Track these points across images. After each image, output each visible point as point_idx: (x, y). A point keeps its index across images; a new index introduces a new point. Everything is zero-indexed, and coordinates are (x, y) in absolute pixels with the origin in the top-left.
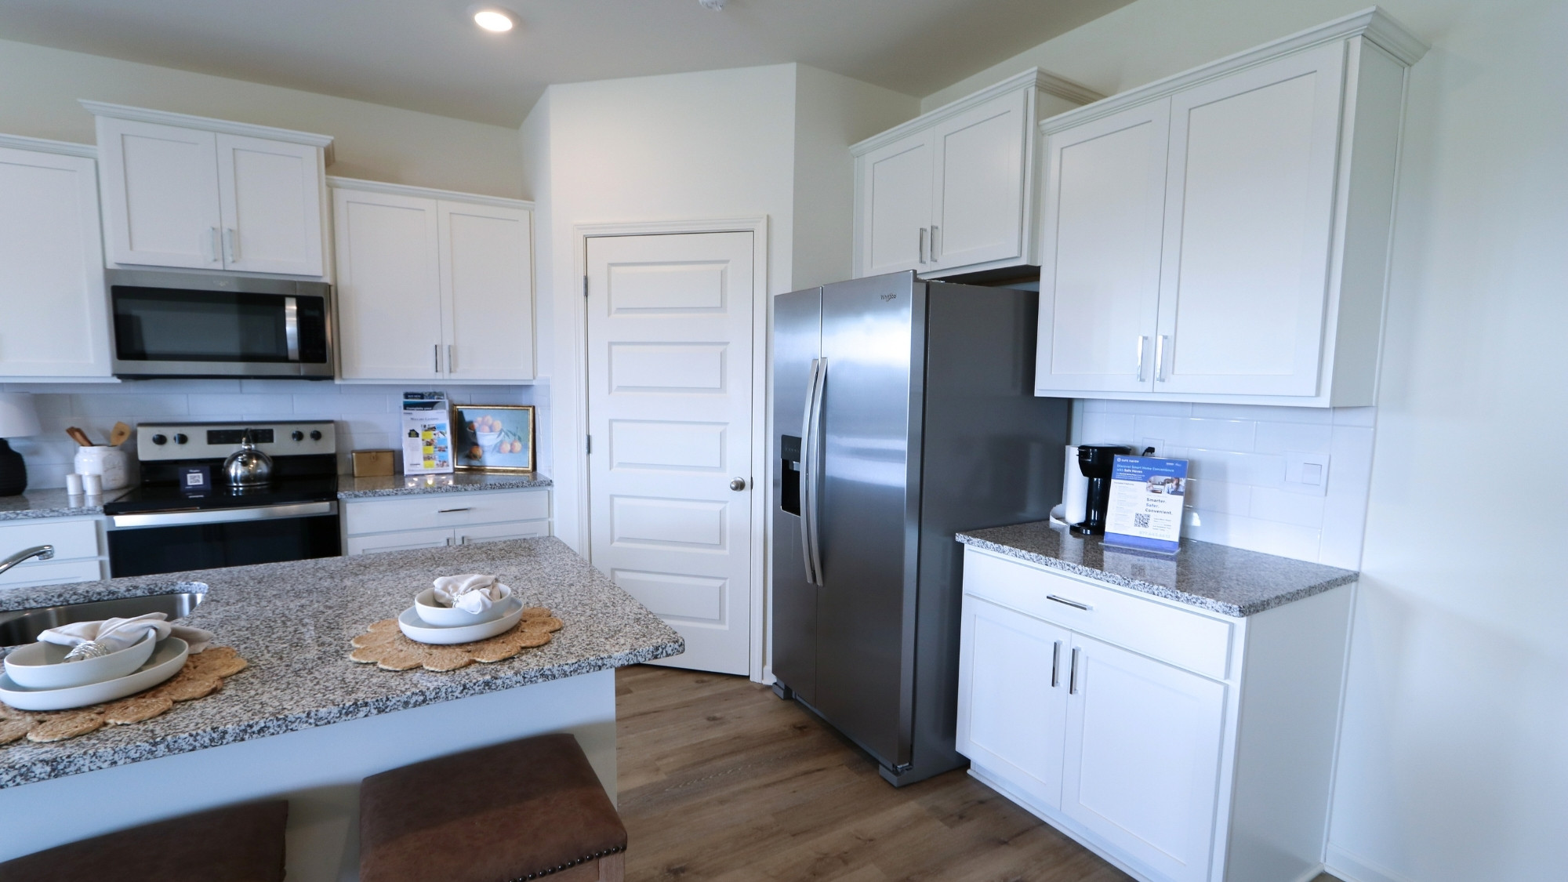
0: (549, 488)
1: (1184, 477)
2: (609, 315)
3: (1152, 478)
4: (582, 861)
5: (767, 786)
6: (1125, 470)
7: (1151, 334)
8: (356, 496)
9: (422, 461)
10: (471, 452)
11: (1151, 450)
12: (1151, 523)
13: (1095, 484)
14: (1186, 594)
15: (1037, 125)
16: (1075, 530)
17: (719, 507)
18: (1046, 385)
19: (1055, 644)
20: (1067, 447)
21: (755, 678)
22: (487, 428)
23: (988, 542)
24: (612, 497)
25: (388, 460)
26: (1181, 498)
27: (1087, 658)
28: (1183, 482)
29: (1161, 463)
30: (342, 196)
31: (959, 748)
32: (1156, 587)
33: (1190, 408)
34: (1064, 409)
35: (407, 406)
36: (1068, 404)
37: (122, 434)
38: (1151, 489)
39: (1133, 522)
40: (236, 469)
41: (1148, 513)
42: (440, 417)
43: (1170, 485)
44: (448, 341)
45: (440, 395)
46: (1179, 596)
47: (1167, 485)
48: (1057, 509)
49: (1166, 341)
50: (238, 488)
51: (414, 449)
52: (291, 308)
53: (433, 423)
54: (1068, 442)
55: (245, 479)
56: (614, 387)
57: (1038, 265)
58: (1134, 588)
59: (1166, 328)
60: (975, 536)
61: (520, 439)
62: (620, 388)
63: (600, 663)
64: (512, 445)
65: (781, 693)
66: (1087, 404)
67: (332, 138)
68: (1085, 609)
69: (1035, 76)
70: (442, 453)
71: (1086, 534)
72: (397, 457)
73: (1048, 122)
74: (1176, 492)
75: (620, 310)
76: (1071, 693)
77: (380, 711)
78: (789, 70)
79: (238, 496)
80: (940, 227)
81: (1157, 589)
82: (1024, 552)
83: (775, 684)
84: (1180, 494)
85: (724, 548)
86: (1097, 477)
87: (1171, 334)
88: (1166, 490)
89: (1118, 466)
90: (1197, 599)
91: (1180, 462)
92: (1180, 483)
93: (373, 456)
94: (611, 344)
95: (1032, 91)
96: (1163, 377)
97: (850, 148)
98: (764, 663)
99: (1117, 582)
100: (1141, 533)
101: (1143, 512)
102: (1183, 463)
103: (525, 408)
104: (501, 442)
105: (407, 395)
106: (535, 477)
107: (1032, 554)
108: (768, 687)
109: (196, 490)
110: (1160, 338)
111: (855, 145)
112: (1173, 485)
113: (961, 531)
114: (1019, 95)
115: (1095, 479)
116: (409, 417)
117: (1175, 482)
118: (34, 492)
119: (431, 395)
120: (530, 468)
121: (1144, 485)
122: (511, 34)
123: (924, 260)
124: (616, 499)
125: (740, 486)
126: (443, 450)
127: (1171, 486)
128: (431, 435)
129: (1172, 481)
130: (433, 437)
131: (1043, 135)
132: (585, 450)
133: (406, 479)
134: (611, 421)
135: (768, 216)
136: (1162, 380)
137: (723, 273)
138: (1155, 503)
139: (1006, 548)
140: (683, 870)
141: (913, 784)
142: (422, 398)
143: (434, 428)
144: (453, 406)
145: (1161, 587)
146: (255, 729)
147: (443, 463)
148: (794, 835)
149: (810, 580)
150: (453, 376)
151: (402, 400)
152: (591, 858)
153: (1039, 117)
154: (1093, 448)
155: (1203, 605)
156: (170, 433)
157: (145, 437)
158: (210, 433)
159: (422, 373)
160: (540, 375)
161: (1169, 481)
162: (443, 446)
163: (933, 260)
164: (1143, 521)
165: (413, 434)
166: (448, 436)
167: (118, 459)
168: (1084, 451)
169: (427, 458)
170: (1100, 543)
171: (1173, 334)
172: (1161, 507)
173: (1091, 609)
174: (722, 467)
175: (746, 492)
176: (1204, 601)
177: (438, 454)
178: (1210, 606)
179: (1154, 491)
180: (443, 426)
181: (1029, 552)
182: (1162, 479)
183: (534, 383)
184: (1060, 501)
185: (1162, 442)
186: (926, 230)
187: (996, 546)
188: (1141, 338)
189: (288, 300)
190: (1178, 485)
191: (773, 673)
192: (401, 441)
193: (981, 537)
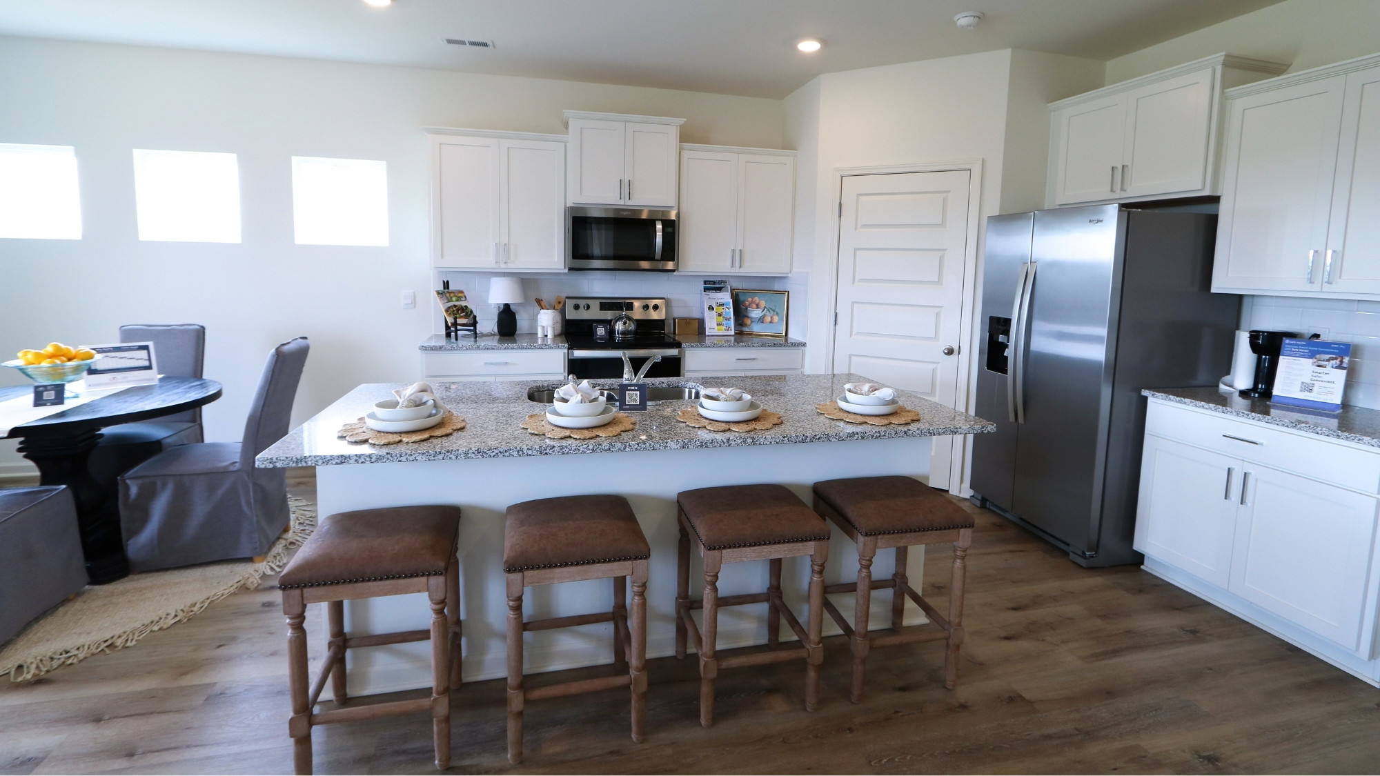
0: (803, 348)
1: (1347, 356)
2: (856, 230)
3: (1318, 356)
4: (953, 528)
5: (985, 554)
6: (1293, 350)
7: (1321, 249)
8: (692, 346)
9: (716, 327)
10: (743, 322)
11: (1317, 336)
12: (1315, 389)
13: (1263, 360)
14: (1346, 434)
15: (1222, 93)
16: (1244, 394)
17: (933, 366)
18: (1221, 283)
19: (1229, 469)
20: (1237, 332)
21: (954, 491)
22: (755, 306)
23: (1171, 396)
24: (850, 356)
25: (696, 324)
26: (1344, 372)
27: (1257, 480)
28: (1346, 360)
29: (1327, 345)
30: (685, 154)
31: (1138, 546)
32: (1319, 428)
33: (1356, 304)
34: (1236, 302)
35: (706, 289)
36: (1239, 299)
37: (560, 303)
38: (1317, 364)
39: (1299, 388)
40: (619, 327)
41: (1313, 382)
42: (726, 297)
43: (1334, 361)
44: (740, 247)
45: (725, 282)
46: (1340, 434)
47: (1332, 362)
48: (1226, 378)
49: (1334, 253)
50: (618, 337)
51: (711, 318)
52: (659, 226)
53: (722, 301)
54: (1238, 327)
55: (623, 333)
56: (857, 280)
57: (1219, 195)
58: (1300, 430)
59: (1336, 243)
60: (1158, 392)
61: (777, 314)
62: (861, 280)
63: (955, 430)
64: (771, 318)
65: (978, 503)
66: (1255, 299)
67: (685, 120)
68: (1257, 444)
69: (1222, 58)
70: (727, 322)
71: (1254, 397)
72: (701, 322)
73: (1230, 91)
74: (1340, 367)
75: (864, 226)
76: (1242, 503)
77: (863, 438)
78: (1006, 54)
79: (618, 342)
80: (1130, 166)
81: (1321, 430)
82: (1203, 403)
83: (973, 496)
84: (1344, 368)
85: (934, 396)
86: (1266, 355)
87: (1339, 248)
88: (1330, 365)
89: (1287, 346)
90: (1356, 437)
91: (1344, 344)
92: (1344, 360)
93: (686, 321)
94: (856, 249)
95: (1219, 69)
96: (1331, 281)
97: (1049, 105)
98: (962, 481)
99: (1286, 425)
100: (1306, 396)
101: (1308, 381)
102: (1347, 346)
103: (782, 292)
104: (764, 316)
105: (705, 282)
106: (786, 340)
107: (1210, 405)
108: (966, 499)
109: (601, 338)
110: (1330, 252)
111: (1052, 103)
112: (1338, 362)
113: (1146, 388)
114: (1207, 73)
115: (1264, 357)
116: (708, 297)
117: (1339, 360)
118: (519, 335)
119: (720, 282)
120: (784, 334)
121: (1311, 361)
122: (820, 51)
123: (1114, 189)
124: (853, 357)
125: (950, 352)
126: (728, 319)
127: (1336, 362)
128: (721, 309)
129: (1336, 359)
130: (722, 310)
131: (1227, 99)
132: (833, 323)
133: (707, 338)
134: (853, 303)
135: (983, 159)
136: (1329, 283)
137: (944, 200)
138: (1319, 375)
139: (1187, 400)
140: (943, 588)
141: (1096, 568)
142: (714, 284)
143: (722, 305)
144: (732, 290)
145: (1324, 429)
146: (817, 437)
147: (728, 329)
148: (1014, 582)
149: (1012, 418)
150: (742, 270)
151: (702, 286)
152: (957, 528)
153: (1225, 86)
154: (1263, 332)
155: (1360, 442)
156: (582, 303)
157: (569, 305)
158: (601, 304)
159: (720, 267)
160: (795, 270)
161: (1333, 359)
162: (728, 317)
163: (1122, 189)
164: (1308, 388)
165: (711, 308)
166: (732, 310)
167: (559, 318)
168: (1254, 336)
169: (719, 324)
170: (1268, 403)
171: (1341, 249)
172: (1325, 378)
173: (1262, 444)
174: (936, 337)
175: (954, 357)
176: (1361, 438)
177: (725, 322)
178: (1366, 442)
179: (1319, 366)
180: (728, 303)
181: (1208, 403)
182: (1327, 357)
183: (790, 275)
184: (1228, 373)
185: (1327, 330)
186: (1116, 168)
187: (1179, 399)
188: (1311, 253)
189: (657, 222)
190: (1342, 362)
191: (971, 488)
192: (703, 313)
193: (1165, 393)
